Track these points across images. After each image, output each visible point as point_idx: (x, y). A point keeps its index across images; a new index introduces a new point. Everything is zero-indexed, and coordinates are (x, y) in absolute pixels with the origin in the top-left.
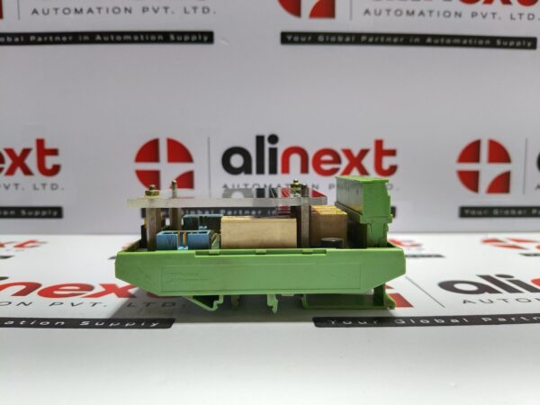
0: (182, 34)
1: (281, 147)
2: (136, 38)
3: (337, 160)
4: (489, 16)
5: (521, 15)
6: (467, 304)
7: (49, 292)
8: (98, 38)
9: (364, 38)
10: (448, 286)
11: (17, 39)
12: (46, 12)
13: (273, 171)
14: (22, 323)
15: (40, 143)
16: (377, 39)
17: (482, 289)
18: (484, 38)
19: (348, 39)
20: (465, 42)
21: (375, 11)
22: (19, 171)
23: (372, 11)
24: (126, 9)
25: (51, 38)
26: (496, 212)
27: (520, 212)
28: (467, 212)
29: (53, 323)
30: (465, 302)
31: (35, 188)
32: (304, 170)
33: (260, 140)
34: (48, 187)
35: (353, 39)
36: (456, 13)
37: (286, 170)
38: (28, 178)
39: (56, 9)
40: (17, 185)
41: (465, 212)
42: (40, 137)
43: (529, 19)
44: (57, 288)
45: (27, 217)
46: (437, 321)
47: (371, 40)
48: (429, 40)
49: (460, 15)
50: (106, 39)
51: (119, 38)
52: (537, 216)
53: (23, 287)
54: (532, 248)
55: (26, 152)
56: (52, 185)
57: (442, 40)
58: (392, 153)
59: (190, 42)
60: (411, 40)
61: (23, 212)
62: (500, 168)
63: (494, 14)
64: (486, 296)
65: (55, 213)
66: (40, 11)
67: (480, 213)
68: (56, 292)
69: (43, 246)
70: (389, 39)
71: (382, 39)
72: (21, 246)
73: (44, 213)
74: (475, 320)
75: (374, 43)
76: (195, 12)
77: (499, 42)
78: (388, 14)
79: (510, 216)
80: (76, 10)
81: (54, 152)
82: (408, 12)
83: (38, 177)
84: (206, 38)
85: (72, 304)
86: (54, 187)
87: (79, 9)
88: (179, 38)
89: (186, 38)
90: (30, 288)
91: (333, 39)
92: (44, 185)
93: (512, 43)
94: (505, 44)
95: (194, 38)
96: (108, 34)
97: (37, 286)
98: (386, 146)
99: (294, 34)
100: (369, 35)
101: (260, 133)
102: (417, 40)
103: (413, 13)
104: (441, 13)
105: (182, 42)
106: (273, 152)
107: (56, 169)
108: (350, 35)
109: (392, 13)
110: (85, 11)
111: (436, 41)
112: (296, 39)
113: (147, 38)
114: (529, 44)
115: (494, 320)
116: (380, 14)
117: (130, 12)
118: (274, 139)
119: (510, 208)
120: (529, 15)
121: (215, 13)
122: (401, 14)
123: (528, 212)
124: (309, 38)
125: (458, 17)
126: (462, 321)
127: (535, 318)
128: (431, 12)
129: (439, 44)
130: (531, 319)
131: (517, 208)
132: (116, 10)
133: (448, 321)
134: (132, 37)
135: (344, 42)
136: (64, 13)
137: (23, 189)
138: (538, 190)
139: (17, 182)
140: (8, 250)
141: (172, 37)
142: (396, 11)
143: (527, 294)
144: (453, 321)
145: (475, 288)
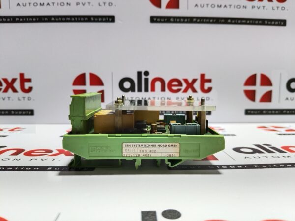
0: (98, 17)
1: (151, 78)
3: (180, 84)
4: (261, 8)
5: (278, 7)
6: (247, 158)
7: (29, 154)
8: (53, 19)
9: (194, 20)
10: (237, 150)
11: (9, 20)
12: (24, 5)
13: (146, 90)
14: (16, 169)
15: (22, 75)
16: (201, 20)
17: (255, 151)
18: (259, 20)
19: (186, 20)
20: (248, 22)
22: (10, 90)
23: (199, 5)
24: (67, 4)
25: (27, 19)
26: (264, 112)
27: (277, 112)
28: (249, 112)
29: (33, 169)
30: (245, 158)
31: (19, 100)
32: (163, 90)
33: (139, 74)
34: (26, 99)
35: (189, 20)
36: (244, 7)
37: (153, 90)
38: (15, 94)
39: (30, 4)
40: (9, 98)
41: (248, 112)
42: (22, 72)
43: (282, 10)
44: (33, 151)
45: (15, 115)
46: (231, 167)
47: (198, 20)
48: (229, 21)
49: (246, 8)
50: (57, 19)
51: (64, 19)
53: (15, 151)
54: (283, 131)
55: (14, 80)
57: (236, 21)
58: (210, 81)
59: (102, 21)
60: (220, 21)
61: (13, 112)
62: (266, 89)
63: (264, 7)
64: (257, 155)
65: (30, 113)
66: (21, 4)
67: (256, 112)
68: (33, 154)
70: (208, 20)
71: (204, 20)
72: (12, 130)
73: (24, 113)
75: (200, 22)
76: (105, 5)
77: (266, 22)
78: (208, 7)
79: (272, 114)
80: (41, 4)
81: (29, 80)
82: (218, 6)
83: (21, 94)
84: (110, 20)
85: (42, 160)
86: (29, 99)
87: (42, 4)
88: (96, 19)
89: (100, 19)
90: (19, 151)
91: (178, 20)
92: (24, 98)
93: (273, 23)
94: (270, 23)
95: (104, 19)
96: (58, 17)
97: (23, 150)
98: (206, 77)
99: (157, 17)
100: (197, 18)
101: (140, 70)
102: (223, 21)
103: (221, 6)
104: (236, 7)
105: (98, 21)
106: (146, 80)
107: (30, 89)
108: (187, 18)
110: (45, 4)
111: (233, 21)
112: (159, 20)
113: (79, 19)
114: (282, 23)
115: (260, 166)
116: (203, 7)
117: (70, 5)
118: (147, 73)
119: (272, 110)
120: (282, 8)
121: (115, 6)
122: (214, 7)
123: (281, 112)
124: (166, 20)
125: (244, 9)
126: (244, 167)
127: (281, 166)
128: (230, 6)
129: (235, 23)
130: (279, 166)
131: (275, 110)
132: (62, 4)
133: (236, 167)
134: (71, 19)
135: (184, 22)
136: (34, 5)
137: (13, 100)
138: (287, 101)
139: (9, 96)
140: (5, 132)
141: (92, 19)
142: (212, 5)
143: (278, 154)
144: (239, 167)
145: (251, 151)
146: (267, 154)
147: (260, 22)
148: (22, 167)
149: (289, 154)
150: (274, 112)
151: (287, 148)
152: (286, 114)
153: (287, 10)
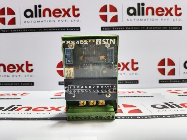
0: (71, 28)
2: (56, 30)
4: (167, 20)
5: (176, 19)
6: (159, 112)
7: (35, 110)
8: (45, 30)
10: (154, 106)
11: (20, 31)
12: (28, 22)
14: (30, 119)
15: (27, 62)
16: (131, 28)
17: (164, 107)
19: (122, 29)
20: (159, 28)
21: (130, 20)
22: (20, 71)
23: (129, 19)
24: (53, 21)
25: (30, 30)
26: (171, 81)
27: (178, 81)
28: (161, 81)
29: (39, 119)
35: (124, 28)
36: (156, 19)
38: (23, 73)
39: (32, 21)
41: (161, 82)
42: (27, 60)
43: (179, 20)
44: (37, 108)
46: (149, 117)
47: (129, 28)
48: (148, 28)
49: (157, 20)
50: (47, 30)
51: (51, 30)
52: (186, 82)
56: (31, 75)
58: (137, 63)
59: (73, 31)
60: (142, 28)
61: (22, 84)
62: (171, 67)
63: (168, 19)
64: (165, 109)
65: (32, 84)
66: (26, 22)
68: (37, 110)
69: (29, 94)
70: (135, 28)
71: (133, 28)
72: (22, 95)
74: (161, 117)
75: (130, 29)
76: (74, 21)
77: (170, 28)
78: (134, 20)
79: (175, 82)
80: (38, 21)
81: (31, 65)
84: (78, 30)
85: (43, 113)
89: (72, 29)
90: (29, 109)
91: (117, 29)
92: (28, 75)
93: (174, 28)
94: (172, 28)
95: (74, 29)
96: (48, 28)
97: (31, 108)
98: (135, 61)
99: (105, 27)
100: (128, 27)
102: (144, 28)
103: (142, 20)
104: (151, 20)
105: (71, 31)
107: (32, 70)
108: (123, 27)
109: (136, 20)
110: (40, 21)
111: (150, 28)
112: (106, 29)
113: (60, 30)
114: (179, 28)
115: (166, 116)
116: (132, 20)
117: (54, 22)
119: (175, 80)
120: (179, 19)
121: (81, 21)
122: (138, 20)
123: (181, 81)
124: (110, 29)
125: (156, 21)
126: (157, 117)
127: (178, 116)
128: (148, 19)
129: (151, 29)
130: (177, 116)
131: (177, 80)
132: (50, 21)
133: (152, 117)
134: (55, 29)
135: (121, 30)
136: (34, 22)
137: (22, 77)
138: (184, 74)
139: (20, 74)
140: (18, 96)
141: (68, 29)
142: (137, 19)
143: (177, 108)
144: (154, 117)
145: (162, 107)
146: (171, 108)
147: (166, 28)
148: (33, 118)
149: (184, 108)
150: (176, 81)
151: (183, 105)
152: (184, 82)
153: (182, 20)
